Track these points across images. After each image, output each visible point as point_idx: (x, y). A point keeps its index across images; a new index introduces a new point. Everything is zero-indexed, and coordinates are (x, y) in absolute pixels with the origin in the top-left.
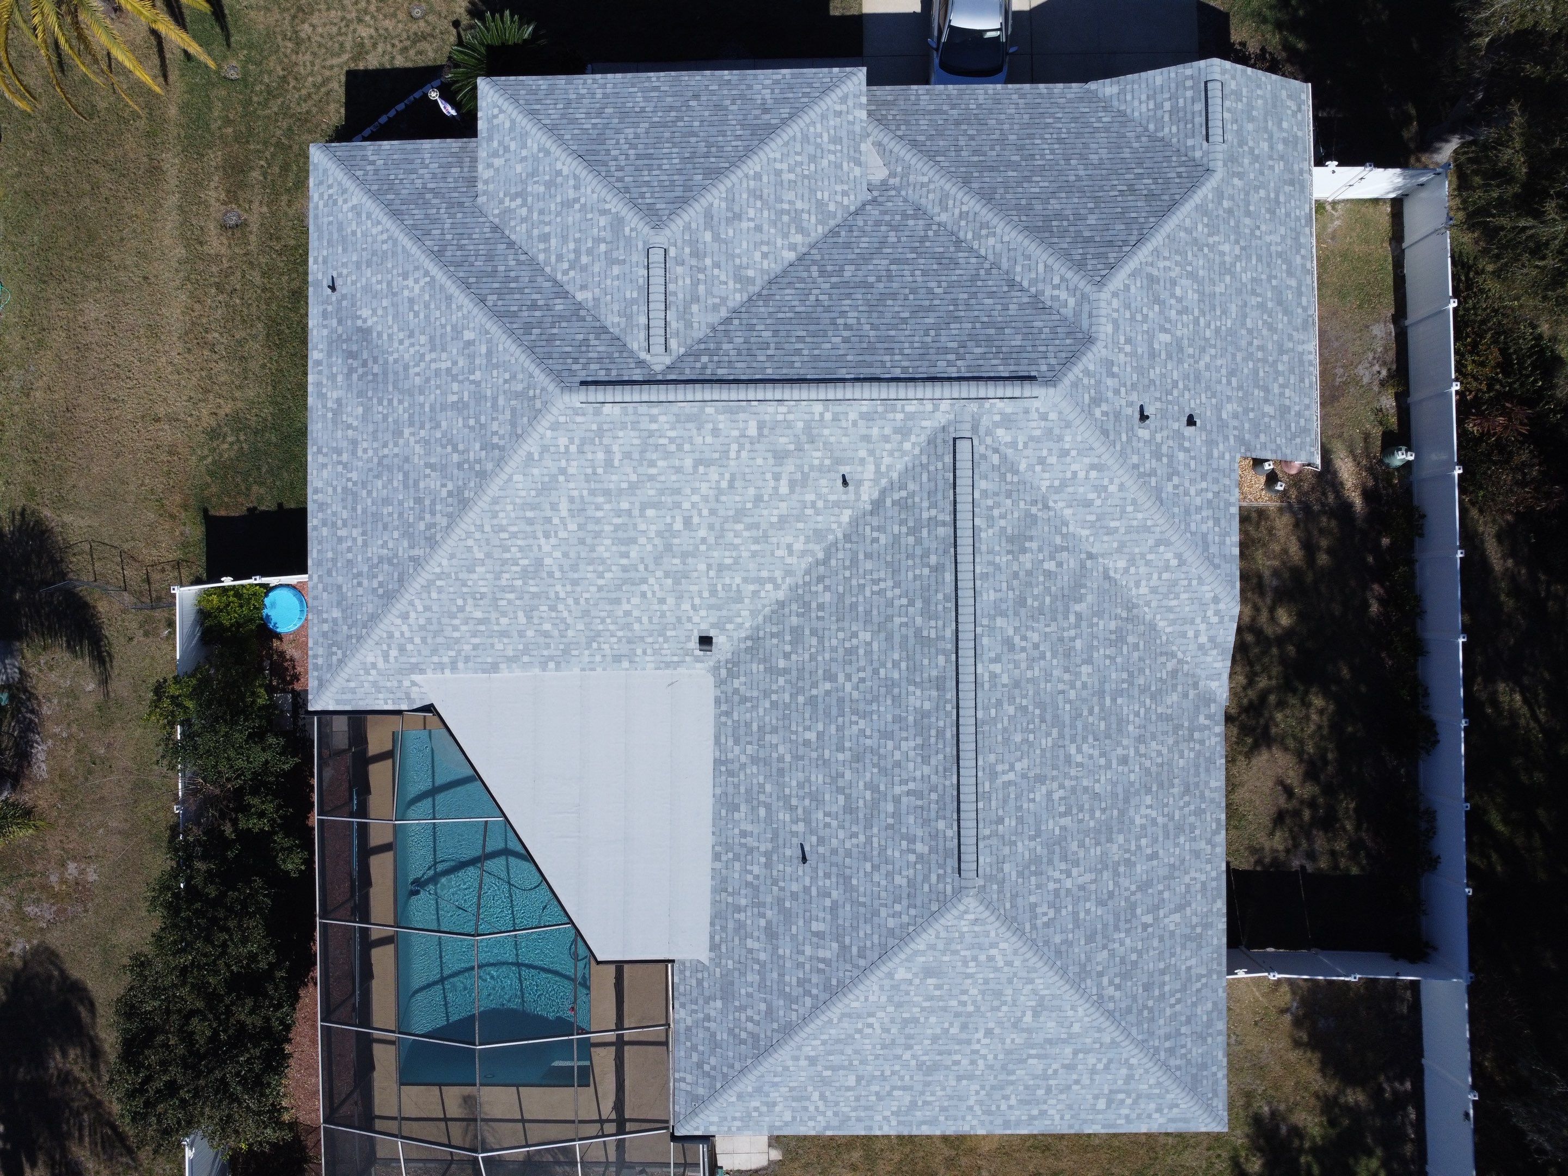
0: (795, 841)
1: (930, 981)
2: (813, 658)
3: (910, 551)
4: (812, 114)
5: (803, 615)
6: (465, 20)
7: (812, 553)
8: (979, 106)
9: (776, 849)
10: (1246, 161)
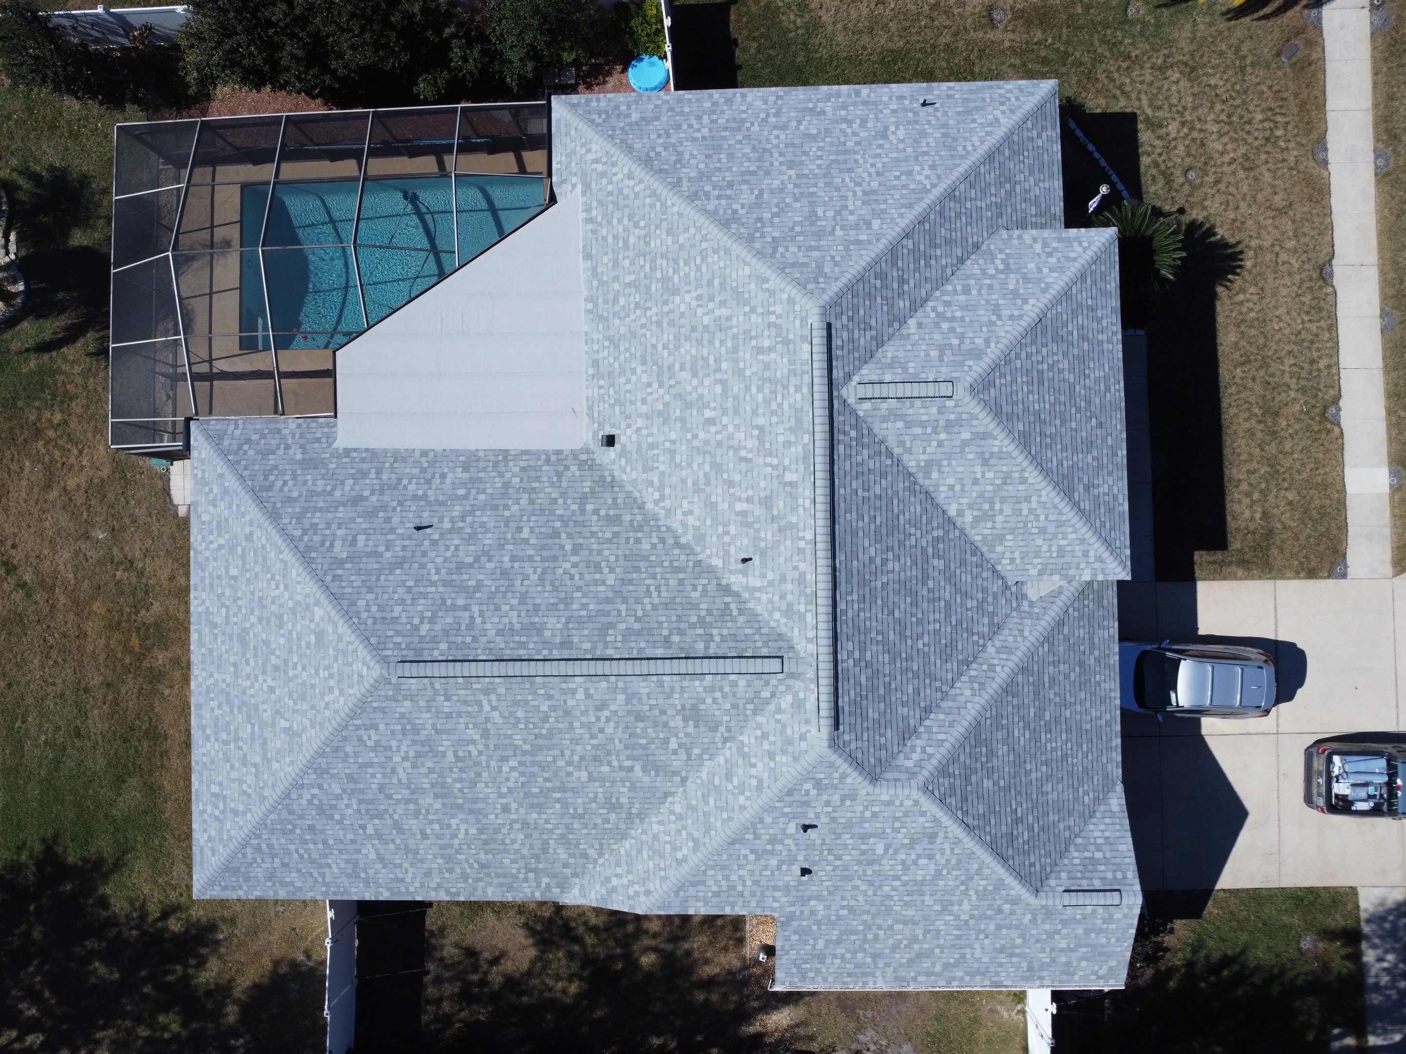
0: (435, 521)
1: (313, 637)
2: (593, 534)
3: (684, 618)
4: (1085, 529)
5: (632, 525)
6: (1186, 219)
7: (685, 533)
8: (1099, 684)
9: (429, 503)
10: (1047, 927)
